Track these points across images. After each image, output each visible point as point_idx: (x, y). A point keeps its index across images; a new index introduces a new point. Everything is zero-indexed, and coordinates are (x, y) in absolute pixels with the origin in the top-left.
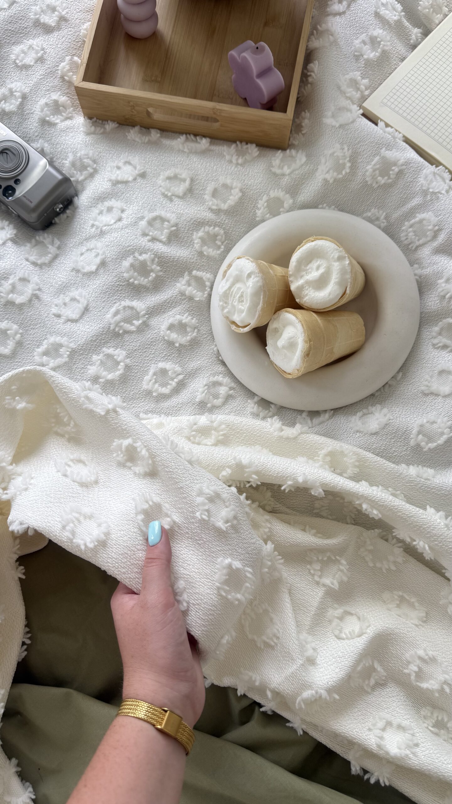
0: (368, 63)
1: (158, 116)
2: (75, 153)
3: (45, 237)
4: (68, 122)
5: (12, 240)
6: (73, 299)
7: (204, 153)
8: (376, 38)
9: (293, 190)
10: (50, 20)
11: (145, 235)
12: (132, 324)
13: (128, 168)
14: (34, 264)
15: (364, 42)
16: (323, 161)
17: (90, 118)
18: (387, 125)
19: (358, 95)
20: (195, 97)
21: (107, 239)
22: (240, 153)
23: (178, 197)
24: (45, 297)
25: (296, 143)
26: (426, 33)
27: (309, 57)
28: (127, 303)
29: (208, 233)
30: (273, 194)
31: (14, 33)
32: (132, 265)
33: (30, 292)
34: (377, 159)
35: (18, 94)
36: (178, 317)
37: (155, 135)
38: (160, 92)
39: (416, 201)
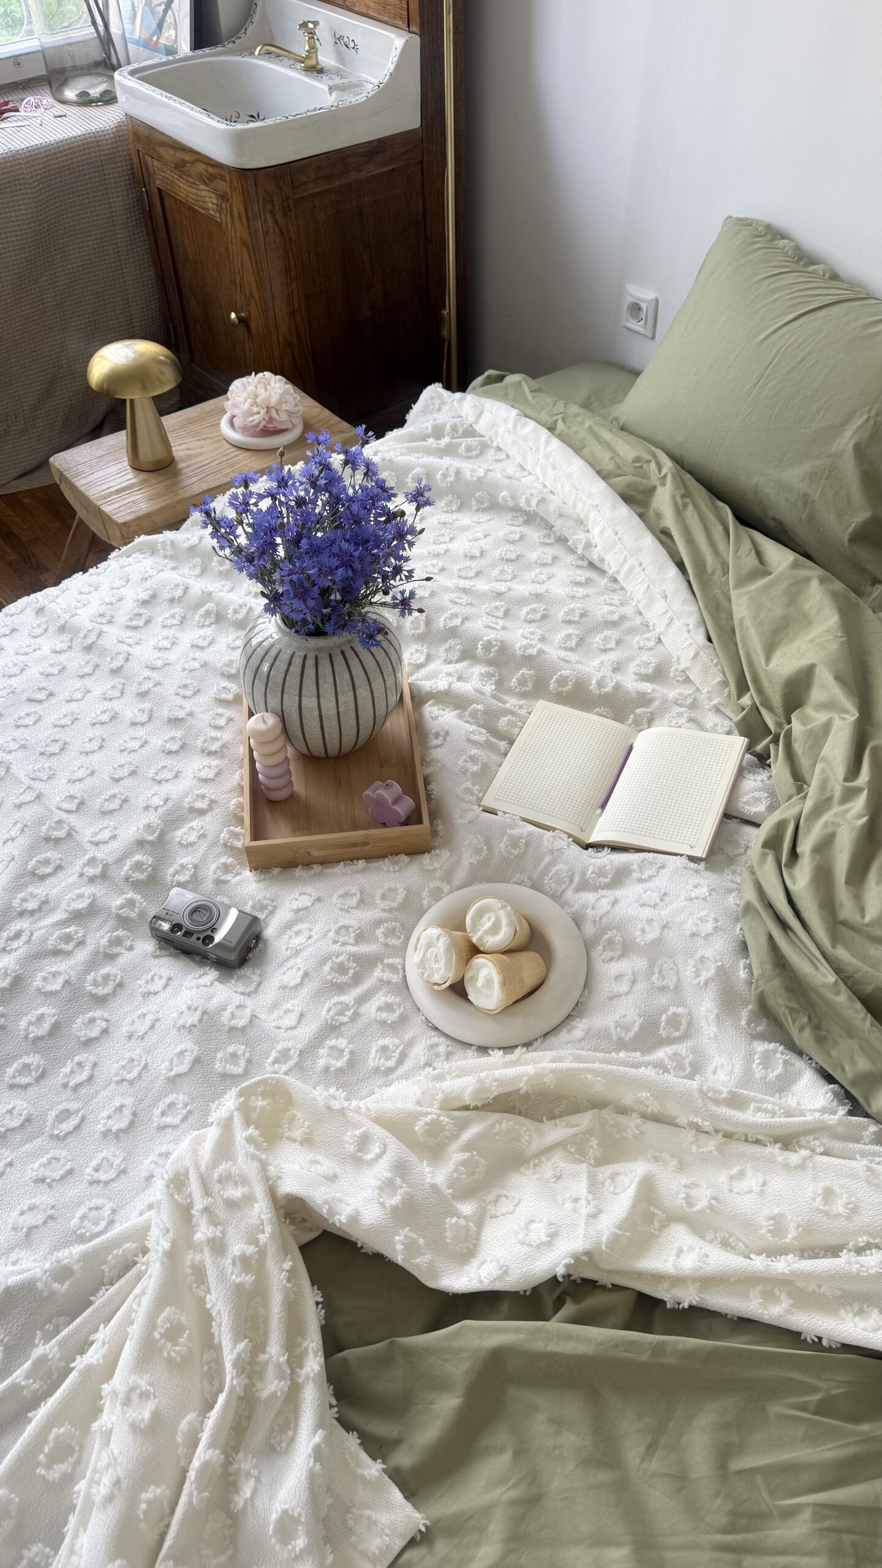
0: (474, 774)
1: (315, 853)
2: (253, 897)
3: (246, 971)
4: (239, 877)
5: (216, 980)
6: (287, 1011)
7: (364, 870)
8: (474, 756)
9: (448, 878)
10: (202, 805)
11: (335, 942)
12: (346, 1016)
13: (306, 897)
14: (243, 994)
15: (466, 761)
16: (464, 850)
17: (256, 870)
18: (505, 813)
19: (475, 798)
20: (341, 831)
21: (304, 954)
22: (394, 863)
23: (354, 908)
24: (262, 1016)
25: (437, 845)
26: (511, 742)
27: (427, 781)
28: (336, 999)
29: (387, 928)
30: (432, 885)
31: (173, 821)
32: (332, 968)
33: (249, 1014)
34: (505, 838)
35: (190, 866)
36: (383, 999)
37: (317, 868)
38: (310, 834)
39: (547, 859)
